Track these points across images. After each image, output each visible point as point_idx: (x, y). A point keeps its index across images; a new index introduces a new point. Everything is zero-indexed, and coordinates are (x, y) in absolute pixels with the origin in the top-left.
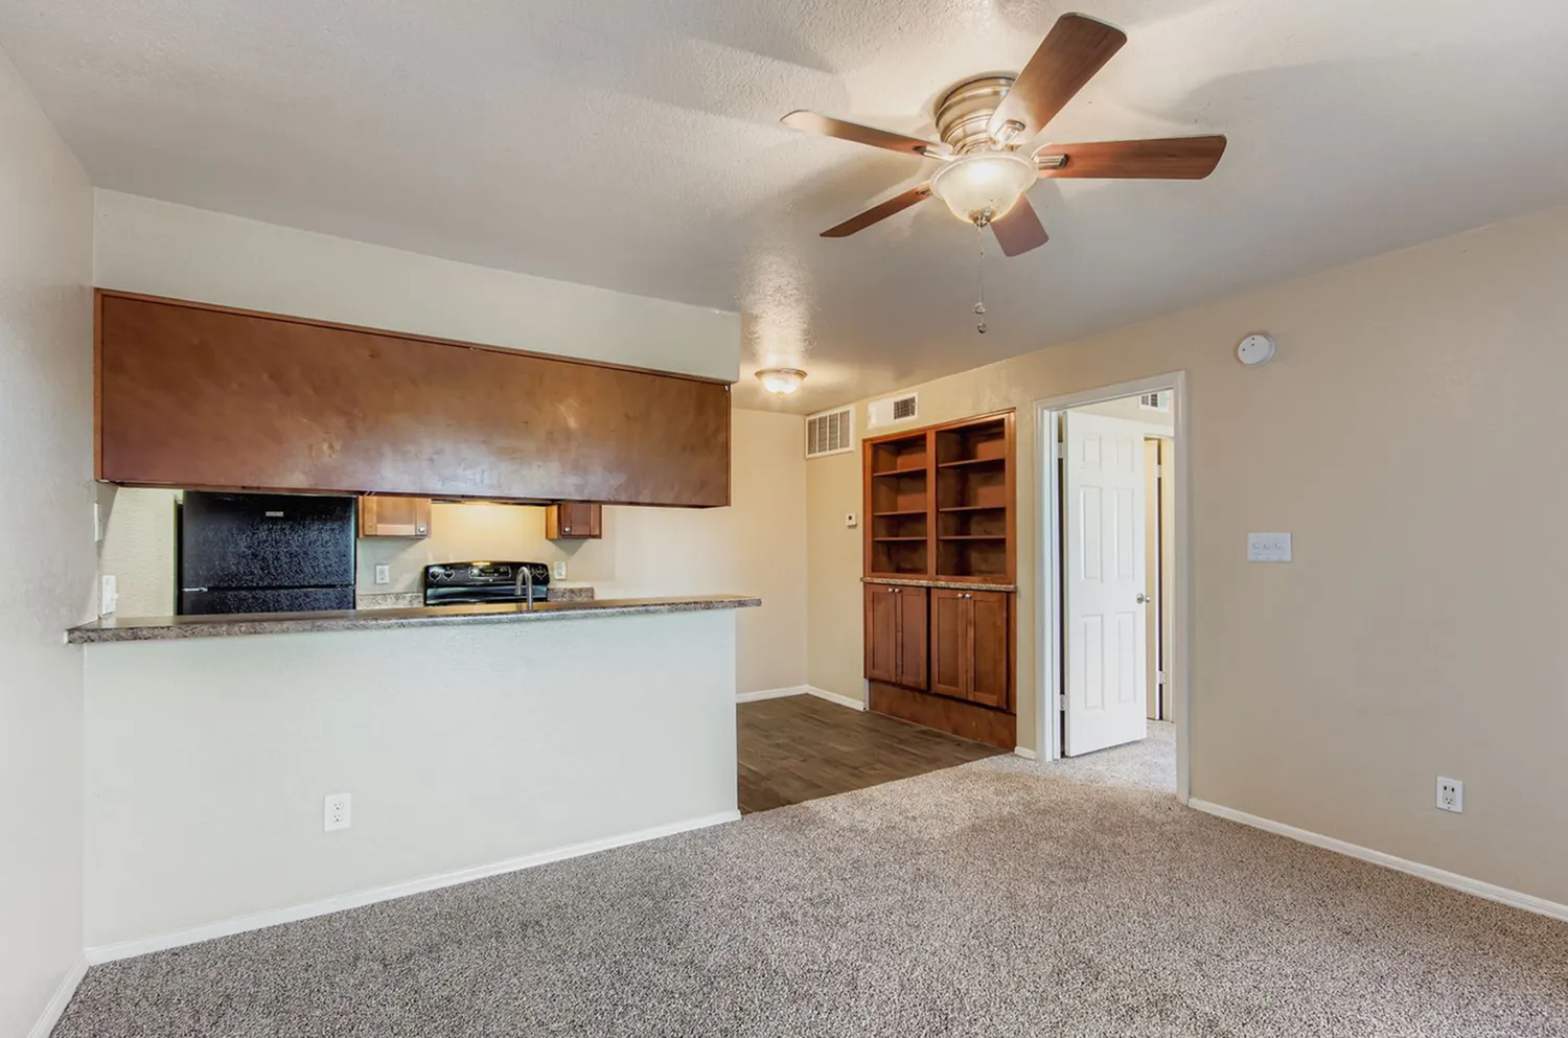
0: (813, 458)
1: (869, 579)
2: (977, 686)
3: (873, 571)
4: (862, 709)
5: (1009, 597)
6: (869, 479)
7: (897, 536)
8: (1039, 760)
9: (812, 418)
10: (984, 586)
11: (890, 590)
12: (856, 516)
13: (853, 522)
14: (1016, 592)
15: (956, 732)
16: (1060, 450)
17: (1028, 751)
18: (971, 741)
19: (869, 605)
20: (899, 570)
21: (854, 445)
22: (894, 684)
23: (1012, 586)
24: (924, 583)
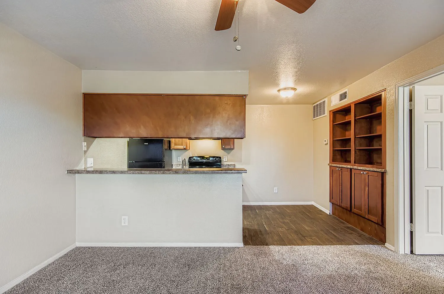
0: (315, 120)
1: (331, 164)
2: (369, 212)
3: (333, 161)
4: (328, 214)
5: (383, 175)
6: (332, 126)
7: (346, 148)
8: (396, 252)
9: (314, 105)
10: (372, 169)
11: (338, 169)
12: (327, 140)
13: (326, 143)
14: (386, 173)
15: (362, 230)
16: (411, 105)
17: (391, 246)
18: (367, 235)
21: (327, 113)
22: (339, 206)
23: (384, 170)
24: (349, 166)
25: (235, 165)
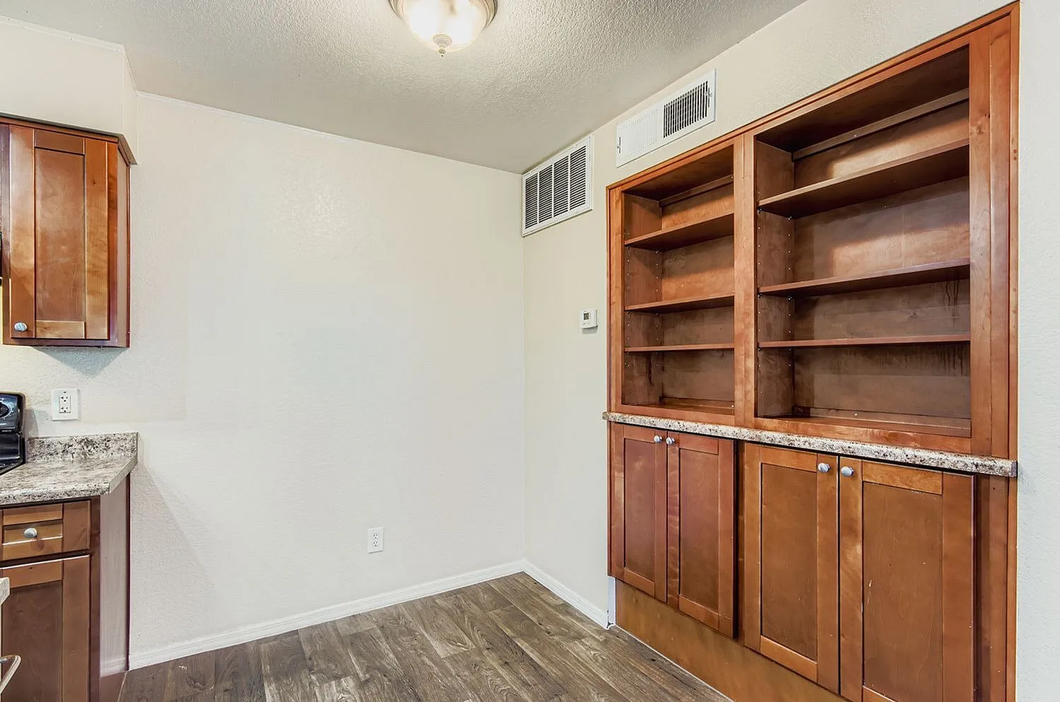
0: (535, 232)
1: (617, 416)
3: (625, 402)
4: (605, 626)
6: (617, 252)
7: (661, 345)
11: (657, 439)
12: (597, 312)
13: (591, 323)
19: (618, 460)
20: (664, 402)
21: (594, 199)
22: (662, 603)
24: (729, 431)
25: (136, 437)
